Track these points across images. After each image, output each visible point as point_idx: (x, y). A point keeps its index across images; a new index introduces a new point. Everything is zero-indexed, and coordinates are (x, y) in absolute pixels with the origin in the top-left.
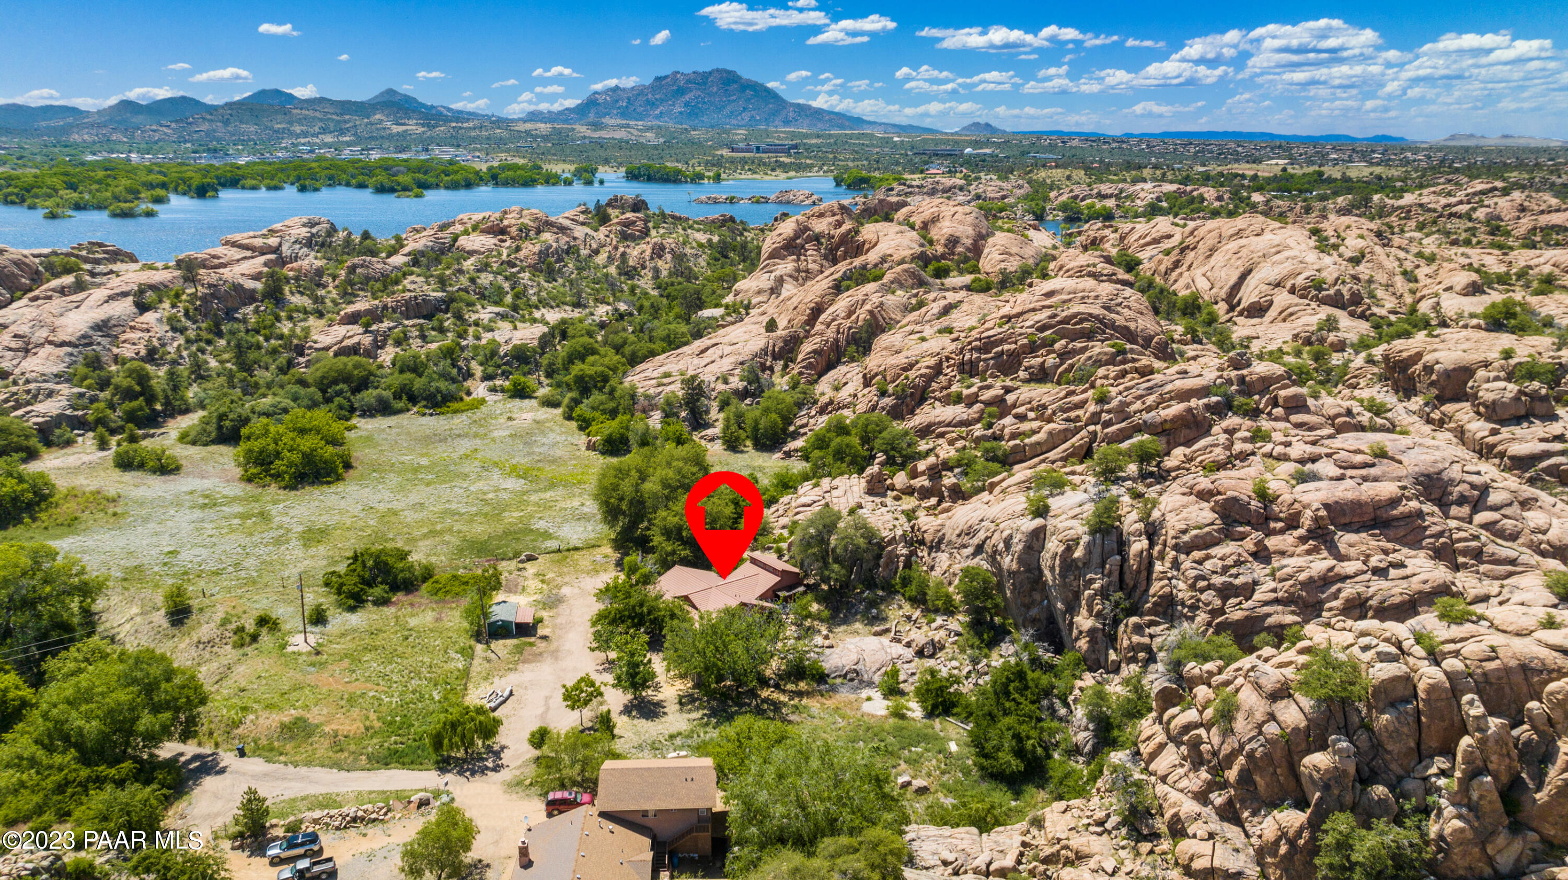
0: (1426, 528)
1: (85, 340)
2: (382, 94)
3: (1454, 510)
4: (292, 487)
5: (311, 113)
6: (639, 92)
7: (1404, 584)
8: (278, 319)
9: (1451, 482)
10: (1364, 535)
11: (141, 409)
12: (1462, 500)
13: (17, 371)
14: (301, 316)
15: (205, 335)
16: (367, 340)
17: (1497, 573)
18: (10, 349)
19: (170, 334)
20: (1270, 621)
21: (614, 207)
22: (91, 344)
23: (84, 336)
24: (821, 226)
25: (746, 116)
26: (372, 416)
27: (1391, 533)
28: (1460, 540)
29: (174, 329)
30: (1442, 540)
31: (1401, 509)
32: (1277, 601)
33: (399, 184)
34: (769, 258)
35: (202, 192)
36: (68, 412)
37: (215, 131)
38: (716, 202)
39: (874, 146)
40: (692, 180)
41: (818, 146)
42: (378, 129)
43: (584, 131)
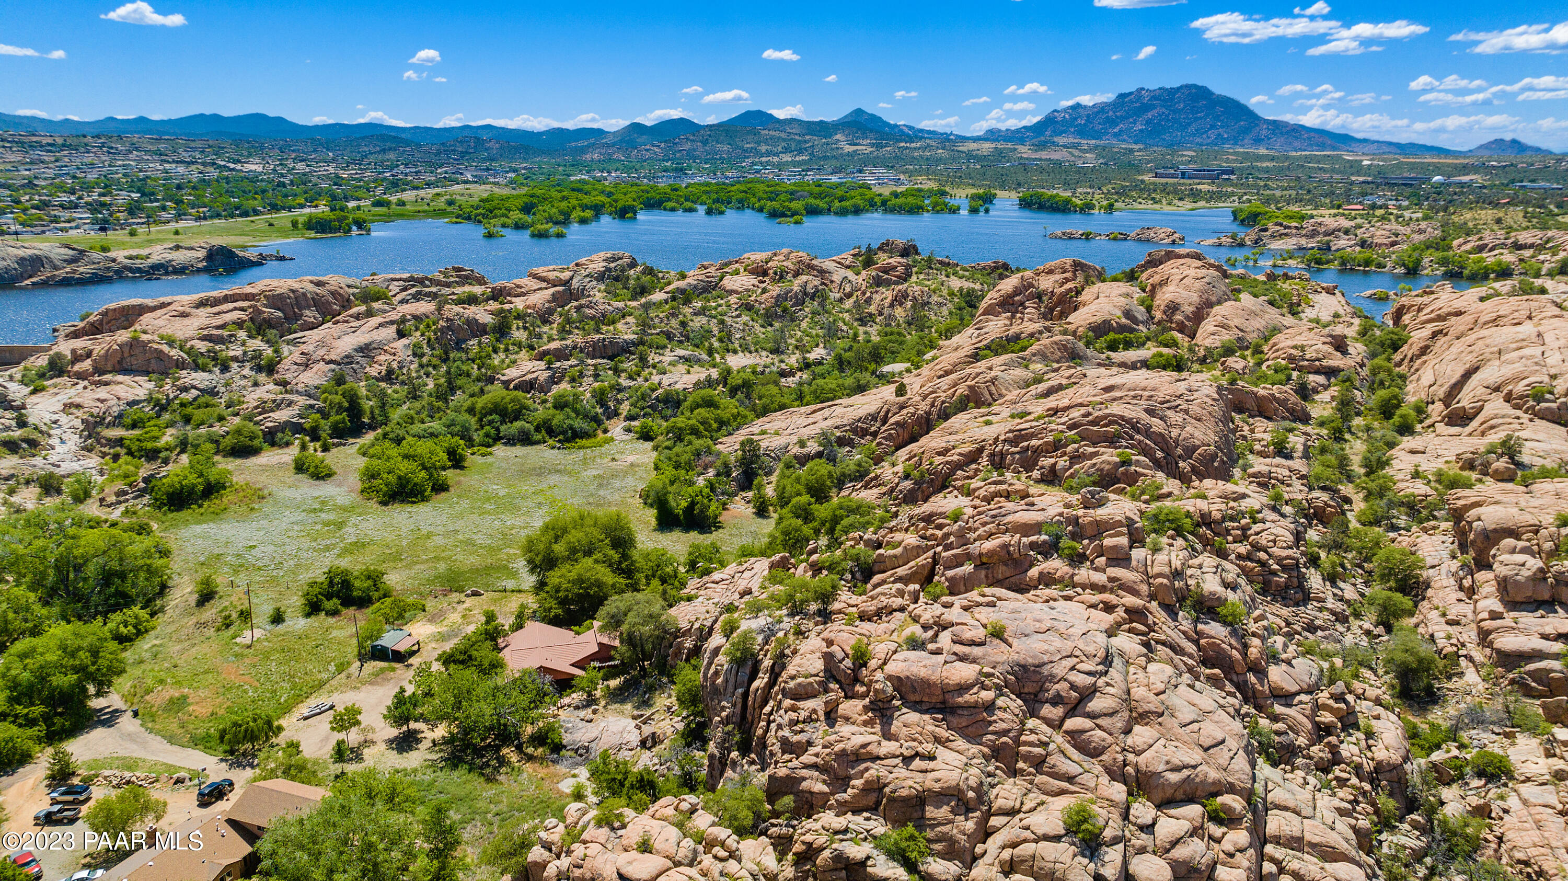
0: (990, 723)
1: (348, 360)
2: (851, 114)
3: (1048, 710)
4: (384, 503)
5: (776, 134)
6: (1100, 109)
7: (919, 777)
8: (495, 351)
9: (1051, 678)
10: (926, 717)
11: (343, 422)
12: (1057, 700)
13: (294, 382)
14: (516, 349)
15: (435, 361)
16: (544, 376)
17: (1049, 788)
18: (296, 364)
19: (411, 358)
20: (805, 785)
21: (885, 251)
22: (351, 363)
23: (347, 357)
24: (1046, 283)
25: (1212, 134)
26: (514, 445)
27: (955, 721)
28: (1026, 743)
29: (415, 355)
30: (1004, 739)
31: (967, 697)
32: (814, 766)
33: (790, 209)
34: (983, 314)
35: (625, 213)
36: (294, 420)
37: (694, 150)
38: (1071, 238)
39: (1333, 170)
40: (1081, 209)
41: (1267, 170)
42: (832, 149)
43: (1025, 151)
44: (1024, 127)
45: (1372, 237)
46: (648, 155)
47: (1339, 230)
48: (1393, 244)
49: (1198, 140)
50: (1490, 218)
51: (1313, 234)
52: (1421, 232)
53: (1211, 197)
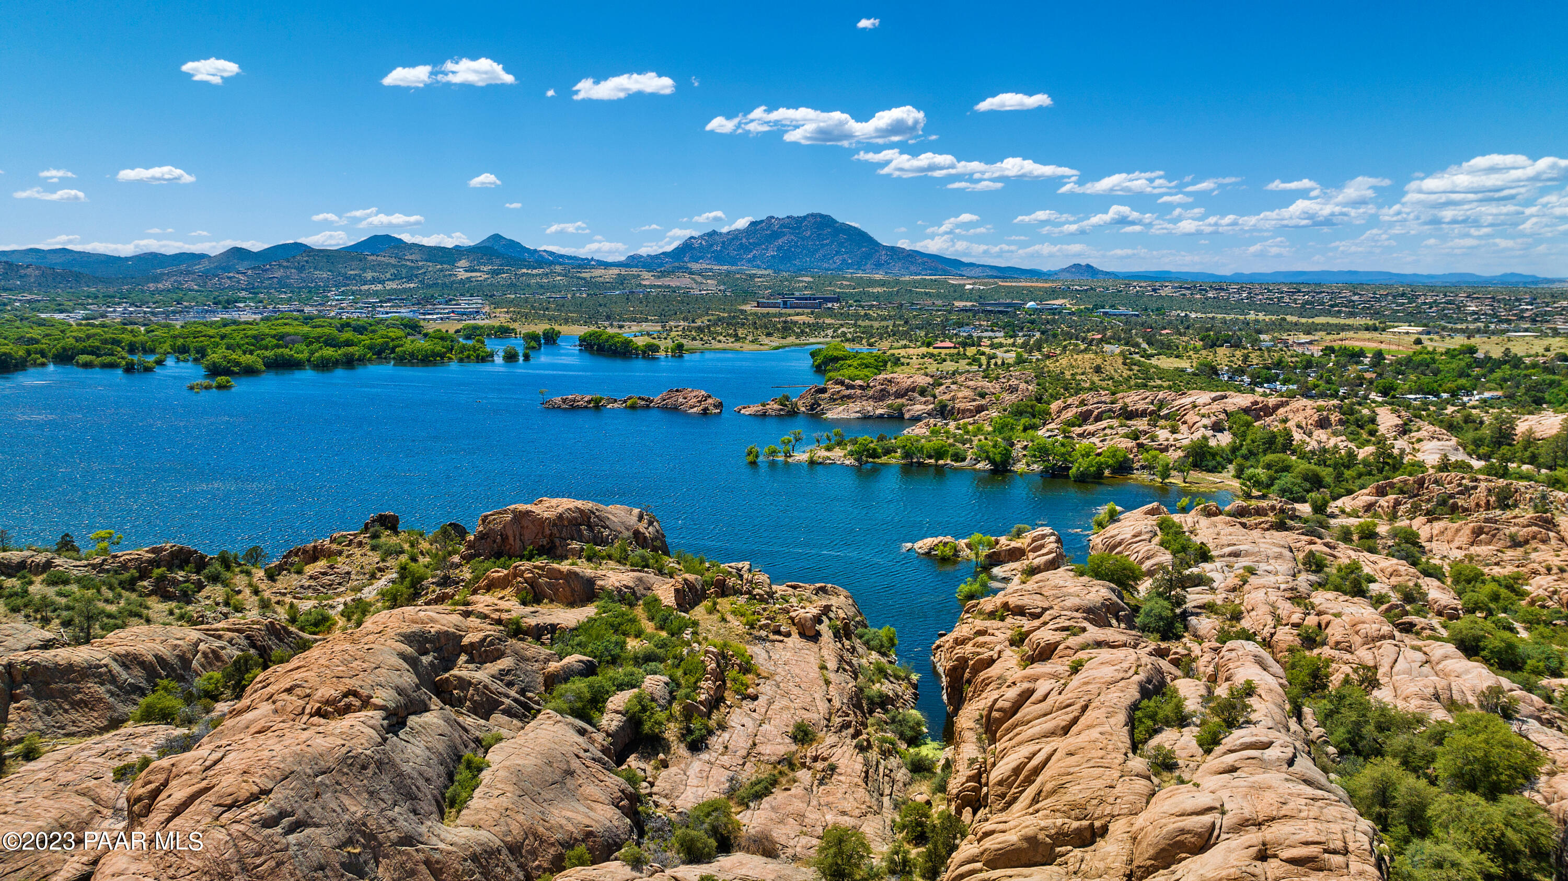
2: (486, 240)
6: (734, 236)
25: (838, 260)
37: (288, 277)
38: (574, 408)
39: (938, 296)
40: (644, 352)
41: (877, 297)
42: (445, 276)
43: (648, 278)
44: (663, 253)
45: (953, 399)
46: (228, 283)
47: (913, 390)
48: (980, 409)
49: (825, 265)
50: (1087, 365)
51: (882, 396)
52: (1013, 390)
53: (802, 332)
